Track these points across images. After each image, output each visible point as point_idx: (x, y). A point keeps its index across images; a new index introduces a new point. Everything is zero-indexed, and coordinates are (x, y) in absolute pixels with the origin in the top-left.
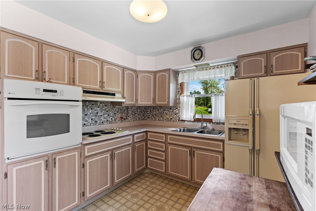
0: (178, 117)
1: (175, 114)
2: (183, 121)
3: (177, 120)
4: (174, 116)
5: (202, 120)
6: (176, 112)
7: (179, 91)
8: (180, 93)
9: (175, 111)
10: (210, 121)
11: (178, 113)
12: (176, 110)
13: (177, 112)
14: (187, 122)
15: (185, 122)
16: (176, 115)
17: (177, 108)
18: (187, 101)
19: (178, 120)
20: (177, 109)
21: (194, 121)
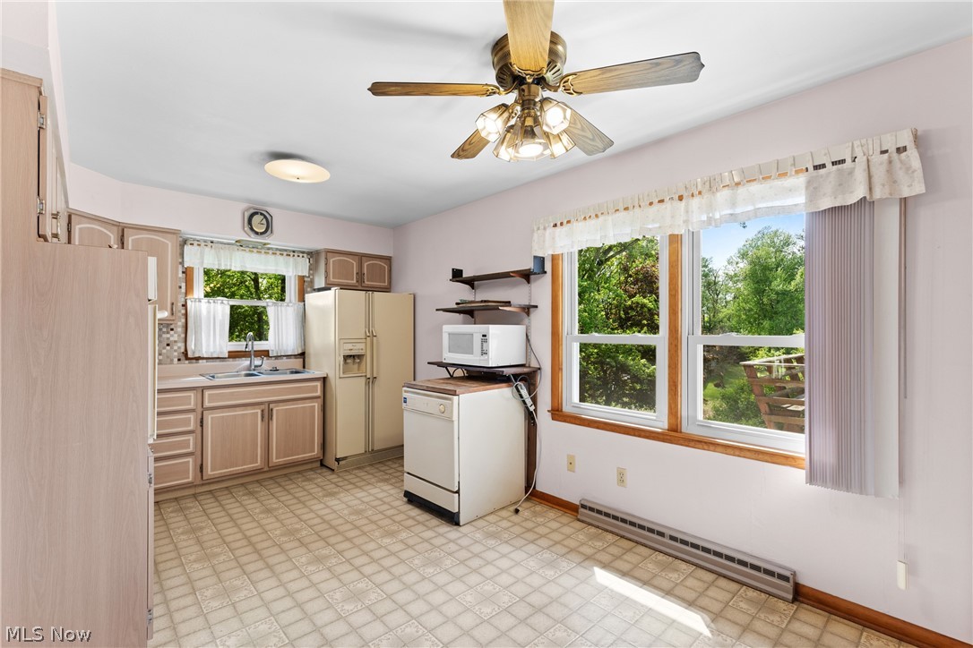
0: (175, 351)
1: (168, 345)
2: (194, 361)
3: (172, 360)
4: (164, 348)
5: (252, 353)
6: (168, 339)
7: (180, 287)
8: (183, 290)
9: (168, 336)
10: (265, 354)
11: (175, 342)
12: (168, 333)
13: (172, 339)
14: (205, 361)
15: (200, 361)
16: (168, 348)
17: (172, 330)
18: (209, 312)
19: (176, 360)
20: (172, 332)
21: (229, 357)
